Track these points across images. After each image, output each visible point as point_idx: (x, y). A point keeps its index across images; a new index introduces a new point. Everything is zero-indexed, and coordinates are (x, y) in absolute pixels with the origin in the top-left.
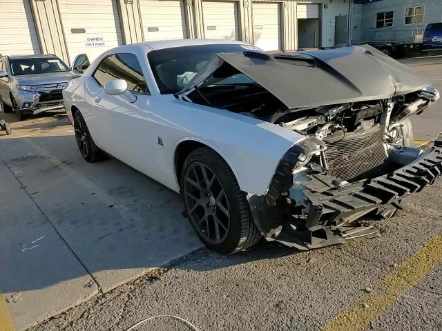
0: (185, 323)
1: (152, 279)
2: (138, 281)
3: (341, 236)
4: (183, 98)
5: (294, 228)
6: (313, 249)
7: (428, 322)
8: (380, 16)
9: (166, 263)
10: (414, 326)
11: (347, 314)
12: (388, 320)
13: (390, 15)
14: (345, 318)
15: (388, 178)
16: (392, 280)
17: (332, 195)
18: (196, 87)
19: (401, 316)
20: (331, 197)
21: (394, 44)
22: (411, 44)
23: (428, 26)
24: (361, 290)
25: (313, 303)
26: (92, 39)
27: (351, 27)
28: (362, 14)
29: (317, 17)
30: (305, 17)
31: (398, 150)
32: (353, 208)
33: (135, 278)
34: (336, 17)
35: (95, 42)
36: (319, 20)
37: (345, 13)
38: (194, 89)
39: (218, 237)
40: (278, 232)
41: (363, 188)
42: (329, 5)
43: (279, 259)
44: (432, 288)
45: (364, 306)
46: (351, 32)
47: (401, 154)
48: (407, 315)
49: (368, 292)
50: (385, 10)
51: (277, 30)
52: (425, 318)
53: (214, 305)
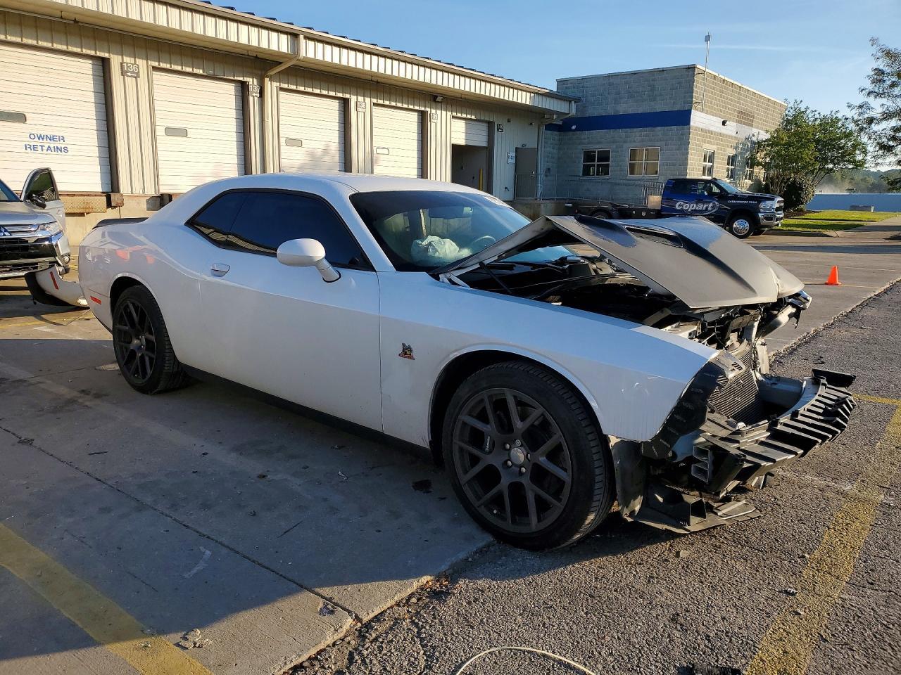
0: (544, 656)
1: (437, 595)
2: (414, 600)
3: (716, 514)
4: (450, 280)
5: (661, 499)
6: (695, 533)
7: (891, 626)
8: (589, 156)
9: (444, 568)
10: (876, 632)
11: (781, 626)
12: (840, 629)
13: (604, 156)
14: (781, 630)
15: (792, 419)
16: (813, 576)
17: (738, 442)
18: (481, 263)
19: (853, 622)
20: (737, 445)
21: (614, 206)
22: (643, 210)
23: (669, 182)
24: (780, 592)
25: (724, 614)
26: (40, 137)
27: (542, 167)
28: (559, 149)
29: (484, 144)
30: (462, 142)
31: (768, 381)
32: (774, 461)
33: (405, 594)
34: (516, 148)
35: (46, 143)
36: (489, 150)
37: (532, 143)
38: (478, 266)
39: (534, 519)
40: (637, 505)
41: (769, 434)
42: (506, 127)
43: (630, 555)
44: (872, 584)
45: (798, 614)
46: (541, 177)
47: (775, 387)
48: (860, 620)
49: (793, 594)
50: (597, 148)
51: (415, 160)
52: (885, 623)
53: (575, 627)
